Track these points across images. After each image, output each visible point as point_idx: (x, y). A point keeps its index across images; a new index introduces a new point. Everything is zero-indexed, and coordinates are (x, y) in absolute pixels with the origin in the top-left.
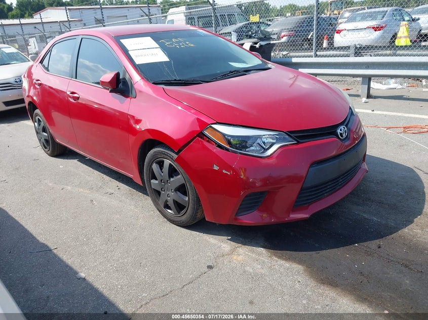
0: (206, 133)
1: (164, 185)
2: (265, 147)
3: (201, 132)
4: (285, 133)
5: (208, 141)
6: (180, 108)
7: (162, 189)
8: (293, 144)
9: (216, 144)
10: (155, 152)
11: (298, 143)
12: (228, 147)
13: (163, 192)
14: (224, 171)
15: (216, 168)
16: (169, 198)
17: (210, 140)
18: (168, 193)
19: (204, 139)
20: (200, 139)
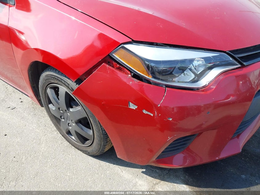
0: (116, 56)
1: (63, 113)
2: (196, 72)
3: (109, 55)
4: (228, 54)
5: (119, 69)
6: (73, 18)
7: (61, 117)
8: (237, 68)
9: (131, 72)
10: (47, 76)
11: (243, 66)
12: (150, 78)
13: (63, 120)
14: (145, 112)
15: (133, 106)
16: (70, 128)
17: (121, 67)
18: (68, 122)
19: (113, 67)
20: (107, 66)
